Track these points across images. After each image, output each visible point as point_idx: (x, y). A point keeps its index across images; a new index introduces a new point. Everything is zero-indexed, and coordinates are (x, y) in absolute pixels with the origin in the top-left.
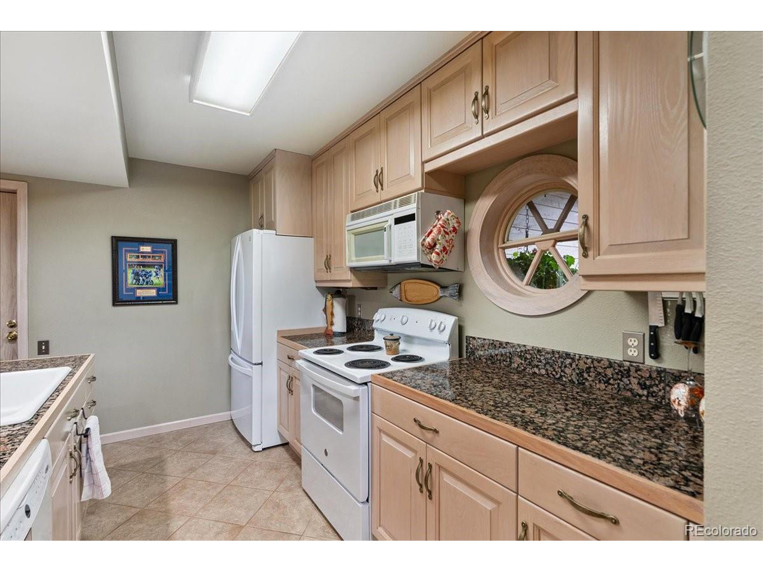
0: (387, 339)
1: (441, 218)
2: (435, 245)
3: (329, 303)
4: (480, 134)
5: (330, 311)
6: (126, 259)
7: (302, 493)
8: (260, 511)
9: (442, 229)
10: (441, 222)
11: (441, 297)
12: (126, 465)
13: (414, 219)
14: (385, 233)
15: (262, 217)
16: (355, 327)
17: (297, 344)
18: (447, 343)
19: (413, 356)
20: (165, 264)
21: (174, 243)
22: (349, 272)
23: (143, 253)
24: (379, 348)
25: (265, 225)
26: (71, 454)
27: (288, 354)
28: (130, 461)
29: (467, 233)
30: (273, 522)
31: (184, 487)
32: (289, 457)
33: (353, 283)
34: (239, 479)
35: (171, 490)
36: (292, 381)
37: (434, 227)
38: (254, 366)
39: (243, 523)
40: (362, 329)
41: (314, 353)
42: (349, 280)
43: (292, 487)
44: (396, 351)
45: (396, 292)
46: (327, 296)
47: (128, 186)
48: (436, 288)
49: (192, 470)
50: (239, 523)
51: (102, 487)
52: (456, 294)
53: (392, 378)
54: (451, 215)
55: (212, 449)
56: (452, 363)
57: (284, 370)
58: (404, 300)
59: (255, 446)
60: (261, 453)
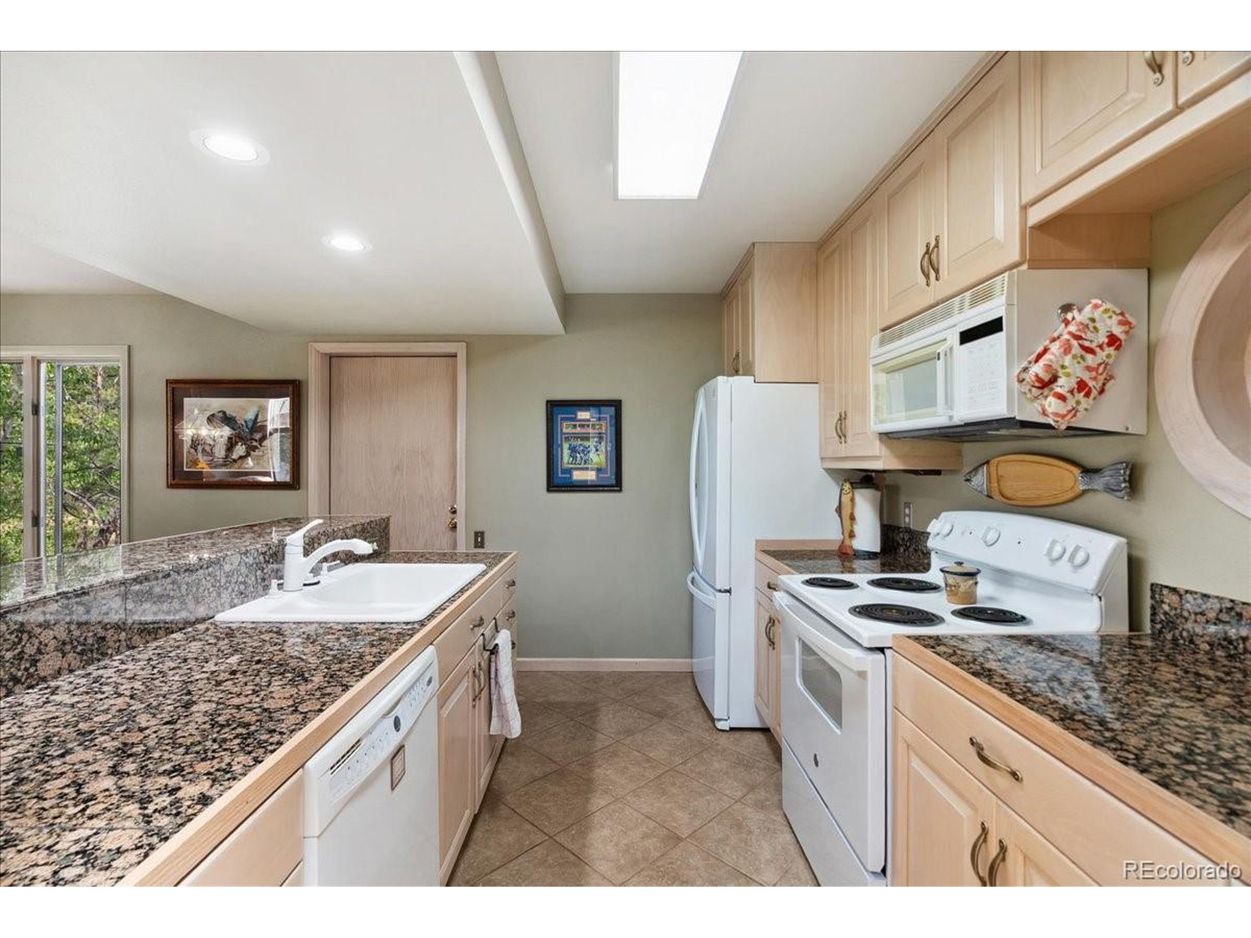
0: (948, 572)
1: (1074, 318)
2: (1054, 379)
3: (846, 499)
4: (1169, 107)
5: (849, 511)
6: (561, 430)
7: (780, 819)
8: (710, 824)
9: (1075, 343)
10: (1072, 328)
11: (1084, 492)
12: (555, 703)
13: (1001, 329)
14: (938, 362)
15: (737, 355)
16: (898, 544)
17: (782, 564)
18: (1092, 595)
19: (1004, 612)
20: (607, 435)
21: (617, 405)
22: (878, 441)
23: (580, 420)
24: (934, 588)
25: (741, 369)
26: (474, 672)
27: (770, 580)
28: (559, 699)
29: (1155, 346)
30: (728, 849)
31: (615, 754)
32: (771, 752)
33: (884, 462)
34: (689, 765)
35: (599, 753)
36: (773, 625)
37: (1053, 340)
38: (718, 594)
39: (682, 833)
40: (911, 549)
41: (803, 583)
42: (878, 457)
43: (768, 803)
44: (971, 596)
45: (979, 479)
46: (843, 485)
47: (563, 332)
48: (1071, 472)
49: (629, 732)
50: (677, 832)
51: (511, 723)
52: (1123, 485)
53: (933, 647)
54: (1102, 309)
55: (658, 709)
56: (1105, 640)
57: (763, 607)
58: (997, 496)
59: (719, 720)
60: (727, 734)
